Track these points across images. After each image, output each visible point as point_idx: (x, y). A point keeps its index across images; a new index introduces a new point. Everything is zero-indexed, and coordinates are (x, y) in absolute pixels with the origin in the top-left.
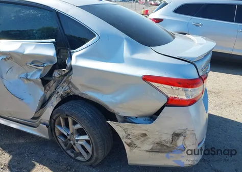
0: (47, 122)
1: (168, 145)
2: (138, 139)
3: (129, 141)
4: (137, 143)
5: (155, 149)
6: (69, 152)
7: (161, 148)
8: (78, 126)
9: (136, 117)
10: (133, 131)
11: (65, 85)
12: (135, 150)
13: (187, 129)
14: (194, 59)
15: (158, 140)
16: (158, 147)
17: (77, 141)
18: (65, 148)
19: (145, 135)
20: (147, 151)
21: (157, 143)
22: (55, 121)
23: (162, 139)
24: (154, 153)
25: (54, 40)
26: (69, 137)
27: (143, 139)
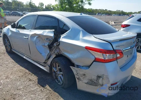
0: (49, 65)
1: (95, 82)
2: (82, 76)
3: (78, 77)
4: (81, 78)
5: (89, 83)
6: (56, 80)
7: (92, 83)
8: (59, 67)
9: (83, 66)
10: (80, 72)
11: (58, 50)
12: (80, 82)
13: (104, 74)
14: (111, 41)
15: (90, 78)
16: (91, 82)
17: (59, 74)
18: (55, 78)
19: (84, 75)
20: (86, 83)
21: (90, 80)
22: (52, 65)
23: (92, 78)
24: (89, 85)
25: (54, 30)
26: (56, 72)
27: (84, 76)
